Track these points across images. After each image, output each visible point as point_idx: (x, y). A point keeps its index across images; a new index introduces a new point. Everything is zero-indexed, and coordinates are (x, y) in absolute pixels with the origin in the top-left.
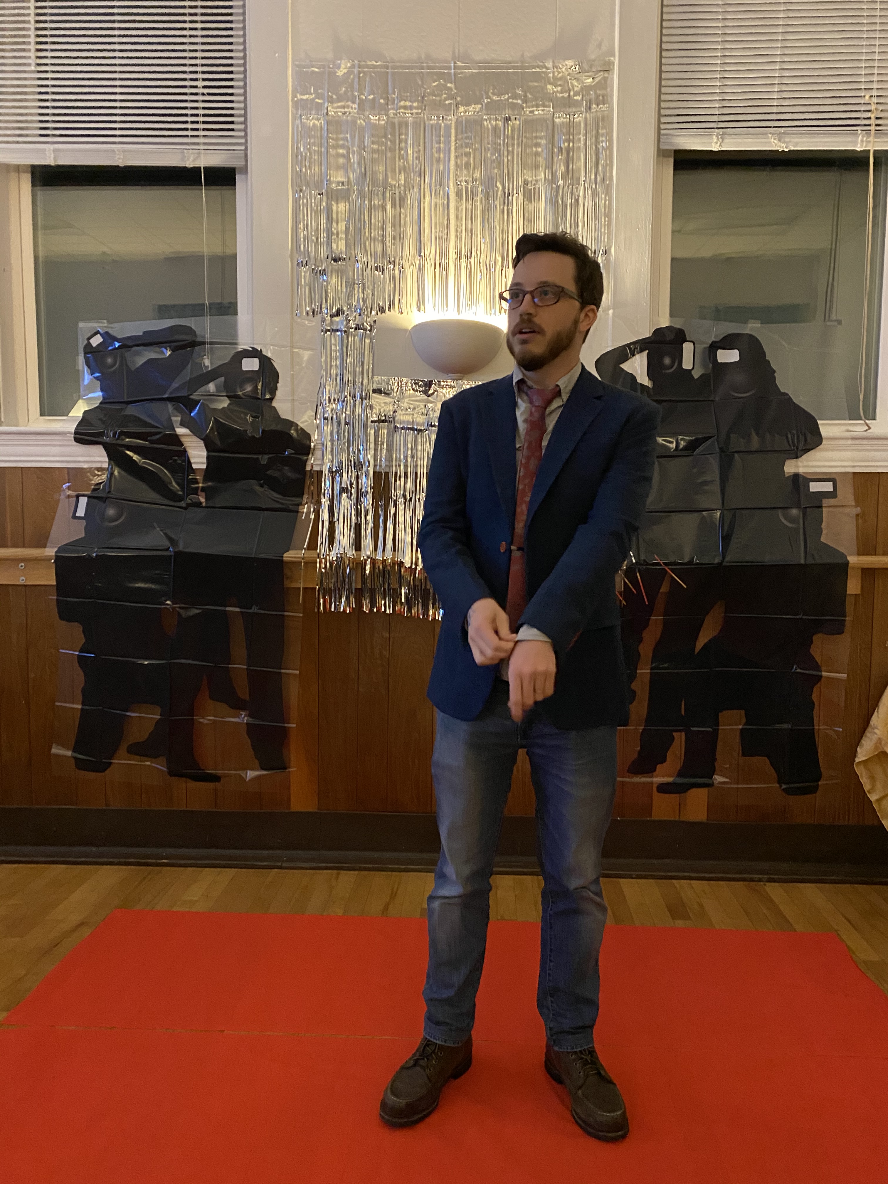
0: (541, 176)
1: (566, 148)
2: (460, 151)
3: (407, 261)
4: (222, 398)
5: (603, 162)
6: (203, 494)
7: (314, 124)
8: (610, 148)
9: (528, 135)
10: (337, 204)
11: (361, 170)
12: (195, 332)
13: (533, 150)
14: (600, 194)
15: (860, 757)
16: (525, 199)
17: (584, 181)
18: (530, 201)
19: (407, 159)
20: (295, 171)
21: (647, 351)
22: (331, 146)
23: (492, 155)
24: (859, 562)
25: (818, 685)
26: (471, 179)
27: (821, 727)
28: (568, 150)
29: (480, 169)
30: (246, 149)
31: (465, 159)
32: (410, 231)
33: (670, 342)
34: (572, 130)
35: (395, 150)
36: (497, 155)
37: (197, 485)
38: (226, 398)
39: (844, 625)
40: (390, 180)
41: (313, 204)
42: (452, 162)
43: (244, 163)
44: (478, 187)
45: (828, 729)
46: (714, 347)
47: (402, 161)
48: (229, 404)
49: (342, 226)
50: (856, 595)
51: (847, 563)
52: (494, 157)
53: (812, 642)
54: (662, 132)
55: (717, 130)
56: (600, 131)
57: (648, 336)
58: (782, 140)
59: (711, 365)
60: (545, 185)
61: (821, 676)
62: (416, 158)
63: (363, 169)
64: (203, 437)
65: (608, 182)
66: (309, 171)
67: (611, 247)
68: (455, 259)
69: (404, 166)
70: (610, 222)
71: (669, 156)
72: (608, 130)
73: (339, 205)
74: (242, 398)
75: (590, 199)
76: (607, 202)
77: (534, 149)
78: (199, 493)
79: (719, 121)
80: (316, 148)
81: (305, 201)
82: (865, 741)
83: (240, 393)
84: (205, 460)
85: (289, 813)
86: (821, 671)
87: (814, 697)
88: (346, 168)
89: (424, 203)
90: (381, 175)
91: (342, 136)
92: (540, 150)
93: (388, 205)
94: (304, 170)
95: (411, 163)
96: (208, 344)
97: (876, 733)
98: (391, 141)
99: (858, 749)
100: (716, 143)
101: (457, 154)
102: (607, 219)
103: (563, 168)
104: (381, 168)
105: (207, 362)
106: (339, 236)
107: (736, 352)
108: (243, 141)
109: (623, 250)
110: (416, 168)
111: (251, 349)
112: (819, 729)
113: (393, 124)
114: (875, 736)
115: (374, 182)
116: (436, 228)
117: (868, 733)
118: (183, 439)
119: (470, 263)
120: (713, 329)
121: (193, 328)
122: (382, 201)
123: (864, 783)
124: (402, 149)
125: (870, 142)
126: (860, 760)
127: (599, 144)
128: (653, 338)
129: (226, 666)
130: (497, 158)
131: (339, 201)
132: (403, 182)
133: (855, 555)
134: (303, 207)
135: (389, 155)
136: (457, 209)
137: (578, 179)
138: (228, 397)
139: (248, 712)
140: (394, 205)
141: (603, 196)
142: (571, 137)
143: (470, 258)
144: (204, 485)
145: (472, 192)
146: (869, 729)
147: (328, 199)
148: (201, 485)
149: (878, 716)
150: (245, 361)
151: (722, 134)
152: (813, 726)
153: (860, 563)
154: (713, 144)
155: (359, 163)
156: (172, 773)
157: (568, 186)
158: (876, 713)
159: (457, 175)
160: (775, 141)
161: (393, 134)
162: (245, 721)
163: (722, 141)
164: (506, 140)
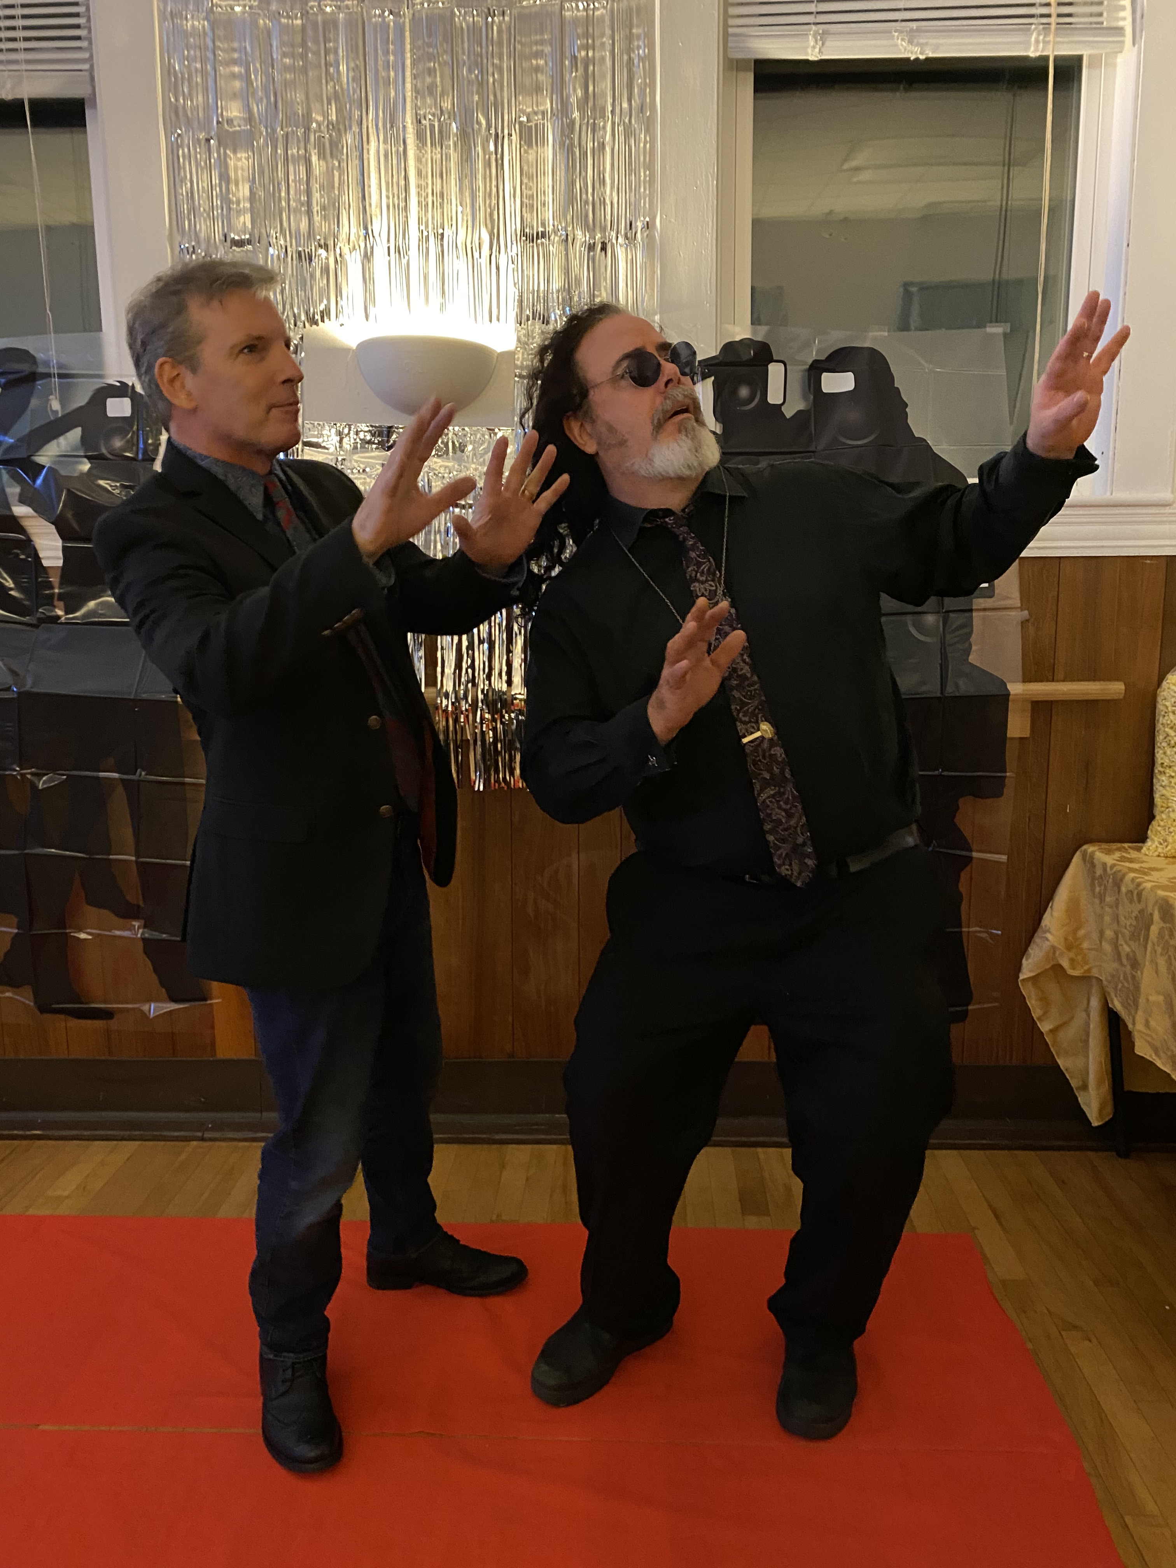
0: (546, 104)
1: (583, 59)
2: (421, 67)
3: (347, 244)
4: (81, 459)
5: (640, 81)
6: (61, 604)
7: (193, 26)
8: (651, 57)
9: (523, 40)
10: (235, 152)
11: (268, 98)
12: (34, 357)
13: (532, 63)
14: (637, 132)
15: (1025, 974)
16: (522, 143)
17: (612, 111)
18: (530, 145)
19: (339, 80)
20: (167, 103)
21: (713, 378)
22: (220, 62)
23: (470, 71)
24: (1026, 692)
25: (968, 868)
26: (439, 112)
27: (971, 930)
28: (587, 62)
29: (451, 95)
30: (92, 66)
31: (428, 80)
32: (351, 196)
33: (750, 363)
34: (590, 30)
35: (320, 67)
36: (476, 72)
37: (52, 591)
38: (85, 460)
39: (1003, 785)
40: (314, 115)
41: (198, 156)
42: (408, 86)
43: (90, 91)
44: (450, 124)
45: (980, 932)
46: (816, 369)
47: (332, 84)
48: (90, 469)
49: (244, 190)
50: (1021, 739)
51: (1009, 695)
52: (473, 76)
53: (958, 808)
54: (731, 30)
55: (814, 27)
56: (634, 31)
57: (714, 354)
58: (915, 41)
59: (812, 397)
60: (552, 121)
61: (971, 859)
62: (354, 79)
63: (272, 99)
64: (53, 520)
65: (648, 114)
66: (189, 103)
67: (653, 219)
68: (419, 240)
69: (335, 91)
70: (652, 177)
71: (745, 69)
72: (646, 29)
73: (239, 155)
74: (107, 459)
75: (622, 139)
76: (648, 146)
77: (534, 62)
78: (56, 603)
79: (817, 13)
80: (198, 66)
81: (186, 150)
82: (1032, 949)
83: (104, 451)
84: (60, 554)
85: (213, 1061)
86: (971, 851)
87: (963, 888)
88: (246, 95)
89: (368, 153)
90: (300, 107)
91: (236, 45)
92: (541, 62)
93: (313, 154)
94: (182, 101)
95: (345, 86)
96: (54, 376)
97: (1047, 940)
98: (313, 53)
99: (1024, 961)
100: (814, 47)
101: (414, 71)
102: (648, 172)
103: (579, 93)
104: (300, 96)
105: (55, 405)
106: (241, 206)
107: (851, 375)
108: (86, 55)
109: (673, 220)
110: (354, 94)
111: (118, 384)
112: (969, 932)
113: (315, 25)
114: (1048, 943)
115: (291, 119)
116: (388, 190)
117: (1037, 939)
118: (25, 523)
119: (442, 245)
120: (815, 342)
121: (32, 352)
122: (304, 151)
123: (1032, 1006)
124: (331, 65)
125: (1049, 42)
126: (1026, 977)
127: (634, 52)
128: (721, 358)
129: (105, 857)
130: (477, 77)
131: (238, 151)
132: (334, 118)
133: (1019, 682)
134: (184, 160)
135: (310, 74)
136: (419, 160)
137: (603, 110)
138: (89, 458)
139: (143, 921)
140: (322, 156)
141: (642, 136)
142: (590, 41)
143: (442, 239)
144: (61, 591)
145: (440, 131)
146: (1039, 933)
147: (219, 144)
148: (57, 591)
149: (1052, 915)
150: (110, 402)
151: (823, 33)
152: (960, 926)
153: (1027, 694)
154: (810, 50)
155: (265, 89)
156: (44, 1008)
157: (588, 121)
158: (1049, 909)
159: (416, 105)
160: (903, 43)
161: (316, 41)
162: (139, 936)
163: (823, 44)
164: (491, 48)
